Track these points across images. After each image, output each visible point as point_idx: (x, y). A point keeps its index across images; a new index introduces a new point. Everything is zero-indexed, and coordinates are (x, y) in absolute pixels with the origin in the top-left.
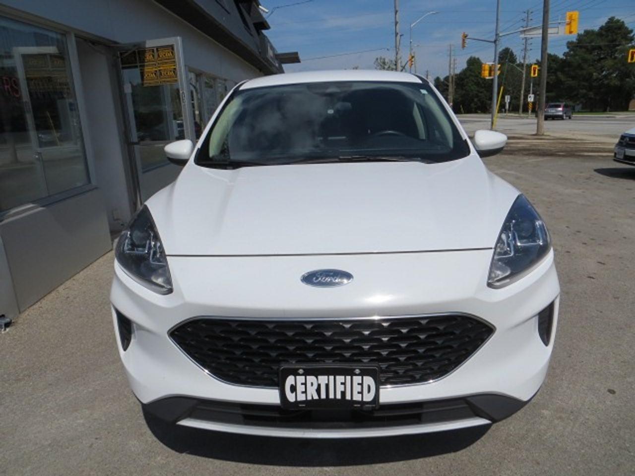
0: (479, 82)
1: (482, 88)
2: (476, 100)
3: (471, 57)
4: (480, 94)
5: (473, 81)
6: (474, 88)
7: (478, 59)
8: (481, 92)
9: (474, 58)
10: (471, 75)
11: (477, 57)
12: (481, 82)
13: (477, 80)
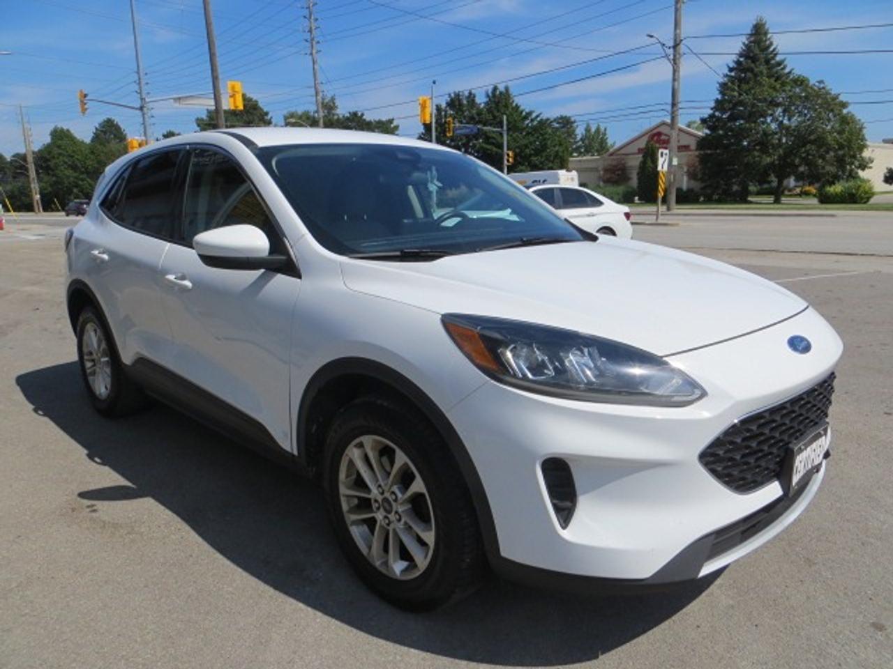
0: (76, 165)
1: (83, 173)
2: (75, 190)
3: (56, 127)
4: (80, 183)
5: (66, 163)
6: (69, 172)
7: (68, 130)
8: (83, 180)
9: (62, 130)
10: (60, 154)
11: (65, 128)
12: (79, 165)
13: (73, 162)
